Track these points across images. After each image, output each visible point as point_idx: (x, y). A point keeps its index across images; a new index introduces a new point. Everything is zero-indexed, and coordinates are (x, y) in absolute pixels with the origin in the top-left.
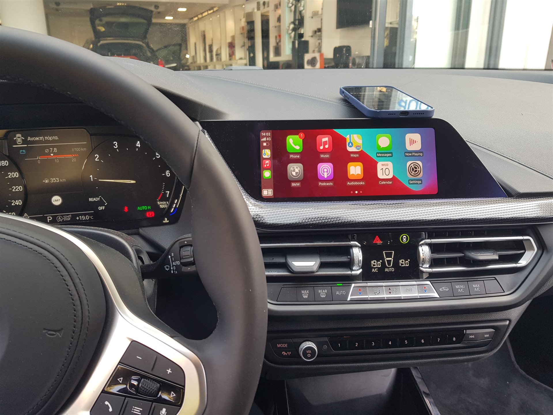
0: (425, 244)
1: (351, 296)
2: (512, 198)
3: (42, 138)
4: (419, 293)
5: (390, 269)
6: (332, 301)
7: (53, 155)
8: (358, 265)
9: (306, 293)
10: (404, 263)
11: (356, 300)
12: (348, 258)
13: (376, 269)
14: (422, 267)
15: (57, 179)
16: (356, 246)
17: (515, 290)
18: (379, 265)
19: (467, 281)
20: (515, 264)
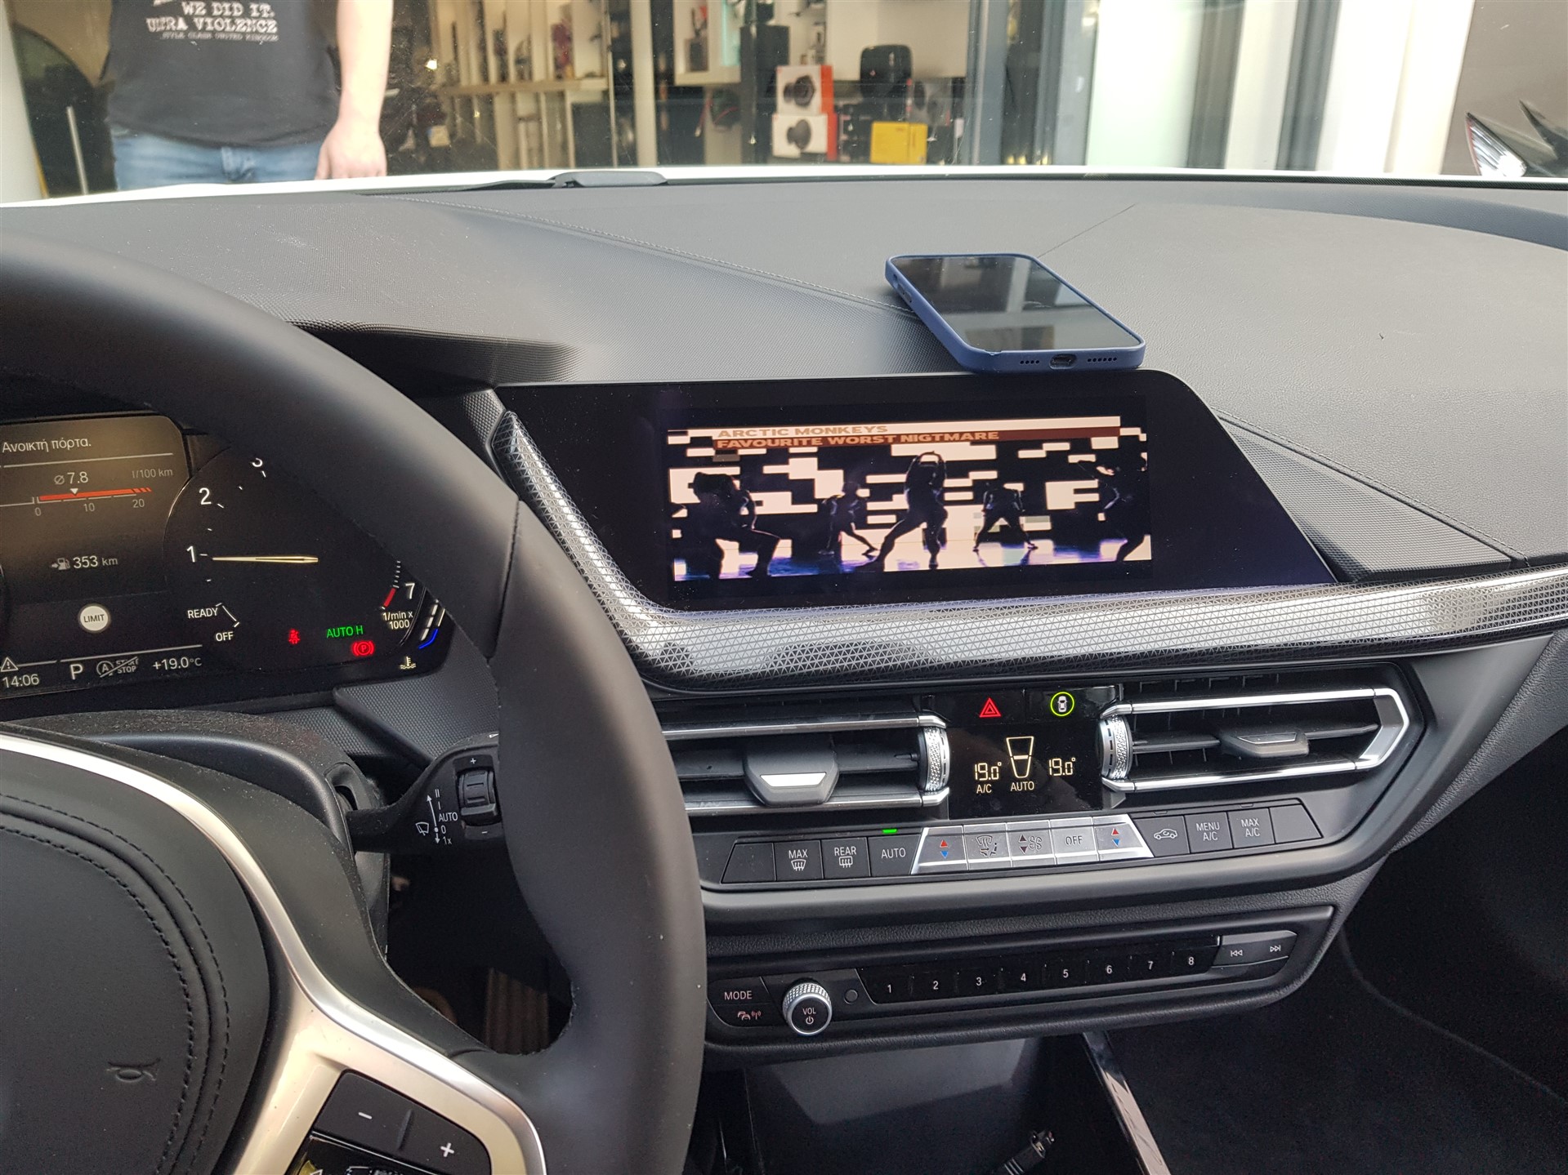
0: (1115, 716)
1: (920, 862)
2: (1349, 586)
3: (44, 444)
4: (1098, 847)
5: (1023, 785)
6: (872, 876)
7: (78, 492)
8: (940, 778)
9: (799, 858)
10: (1060, 767)
11: (934, 871)
12: (913, 760)
13: (986, 787)
14: (1107, 777)
15: (94, 559)
16: (934, 727)
17: (1349, 830)
18: (995, 776)
19: (1227, 811)
20: (1352, 764)
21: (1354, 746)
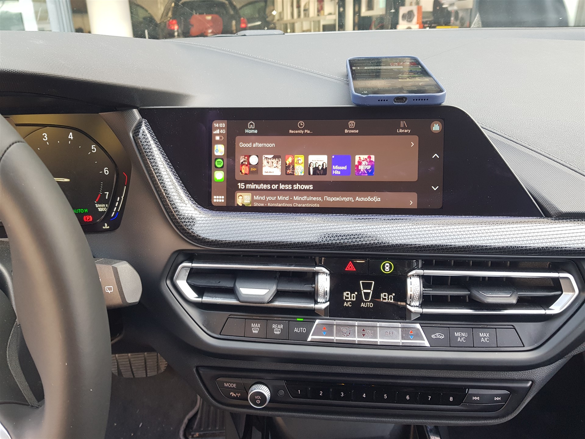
0: (415, 275)
1: (312, 335)
2: (550, 219)
4: (403, 338)
5: (367, 304)
6: (288, 340)
8: (324, 297)
9: (256, 327)
10: (386, 298)
11: (318, 341)
12: (312, 287)
13: (349, 303)
14: (410, 305)
16: (324, 273)
17: (539, 344)
18: (354, 299)
19: (472, 328)
20: (544, 311)
21: (548, 302)
